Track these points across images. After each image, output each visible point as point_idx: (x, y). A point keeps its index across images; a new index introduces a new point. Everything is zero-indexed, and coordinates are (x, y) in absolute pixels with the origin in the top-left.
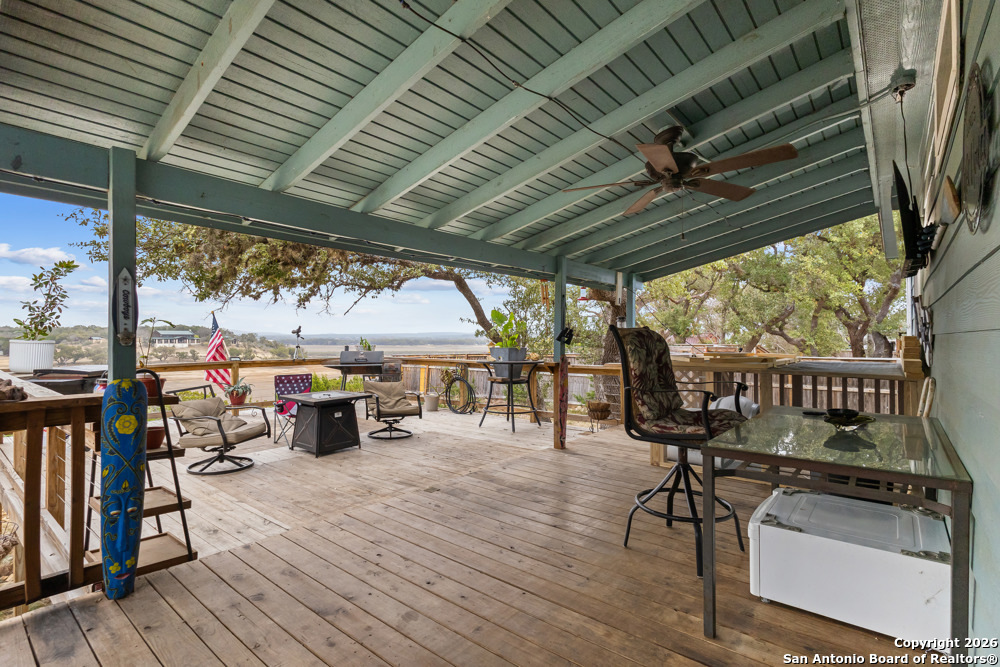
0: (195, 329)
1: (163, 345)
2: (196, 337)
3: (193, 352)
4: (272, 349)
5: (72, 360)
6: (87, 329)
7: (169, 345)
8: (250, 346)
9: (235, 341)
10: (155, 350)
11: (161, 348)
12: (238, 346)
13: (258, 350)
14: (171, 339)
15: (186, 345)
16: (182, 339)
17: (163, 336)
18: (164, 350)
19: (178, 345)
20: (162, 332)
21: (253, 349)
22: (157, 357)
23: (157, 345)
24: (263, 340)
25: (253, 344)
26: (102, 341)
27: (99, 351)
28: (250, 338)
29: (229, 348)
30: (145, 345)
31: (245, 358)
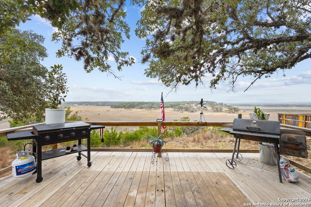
0: (207, 102)
2: (207, 104)
4: (228, 107)
5: (181, 109)
6: (184, 102)
8: (221, 106)
9: (217, 105)
10: (197, 107)
12: (218, 106)
13: (224, 108)
21: (222, 107)
22: (198, 109)
23: (198, 106)
24: (225, 105)
25: (222, 106)
26: (187, 105)
27: (186, 107)
28: (221, 104)
29: (215, 107)
30: (196, 106)
31: (220, 110)
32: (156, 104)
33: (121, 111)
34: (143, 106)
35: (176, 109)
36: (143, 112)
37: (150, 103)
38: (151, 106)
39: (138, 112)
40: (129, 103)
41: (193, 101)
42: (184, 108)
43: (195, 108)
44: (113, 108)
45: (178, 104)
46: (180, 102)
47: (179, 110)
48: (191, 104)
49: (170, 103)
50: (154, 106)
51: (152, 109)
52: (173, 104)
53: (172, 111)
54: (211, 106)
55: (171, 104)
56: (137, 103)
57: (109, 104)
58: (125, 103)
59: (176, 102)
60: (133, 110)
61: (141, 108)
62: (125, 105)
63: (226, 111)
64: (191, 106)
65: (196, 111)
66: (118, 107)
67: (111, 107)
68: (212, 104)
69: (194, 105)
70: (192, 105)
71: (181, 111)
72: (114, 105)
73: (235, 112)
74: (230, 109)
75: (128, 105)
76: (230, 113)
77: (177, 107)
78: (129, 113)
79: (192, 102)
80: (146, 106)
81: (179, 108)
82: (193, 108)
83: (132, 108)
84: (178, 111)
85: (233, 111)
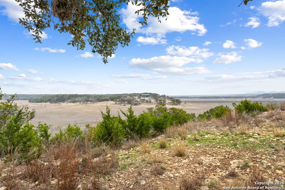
0: (150, 94)
1: (143, 98)
2: (150, 96)
3: (150, 100)
4: (171, 99)
5: (123, 102)
6: (125, 94)
7: (144, 98)
9: (160, 97)
10: (141, 100)
11: (142, 99)
13: (166, 100)
14: (144, 96)
15: (148, 98)
16: (147, 96)
17: (143, 96)
18: (143, 99)
19: (146, 98)
20: (142, 95)
22: (141, 101)
23: (141, 98)
24: (168, 96)
25: (165, 98)
26: (129, 97)
27: (129, 100)
28: (164, 96)
29: (159, 99)
30: (139, 98)
31: (163, 102)
32: (93, 97)
33: (46, 106)
34: (76, 99)
35: (117, 102)
36: (78, 106)
37: (85, 95)
38: (87, 99)
39: (71, 106)
40: (57, 96)
41: (135, 93)
42: (127, 101)
43: (139, 100)
44: (33, 102)
45: (119, 96)
46: (121, 94)
47: (121, 103)
48: (133, 97)
49: (109, 96)
50: (90, 99)
51: (88, 102)
52: (113, 96)
53: (113, 104)
54: (155, 98)
55: (111, 96)
56: (67, 96)
57: (25, 98)
58: (51, 96)
59: (115, 95)
60: (63, 104)
61: (74, 102)
62: (51, 98)
63: (169, 103)
64: (133, 98)
65: (140, 104)
66: (41, 101)
67: (30, 101)
68: (155, 96)
69: (137, 98)
70: (135, 97)
71: (123, 104)
72: (34, 98)
73: (178, 104)
74: (173, 101)
75: (55, 99)
76: (173, 105)
77: (118, 100)
78: (58, 108)
79: (135, 95)
80: (80, 99)
81: (121, 101)
82: (136, 101)
83: (61, 102)
84: (119, 104)
85: (176, 103)
